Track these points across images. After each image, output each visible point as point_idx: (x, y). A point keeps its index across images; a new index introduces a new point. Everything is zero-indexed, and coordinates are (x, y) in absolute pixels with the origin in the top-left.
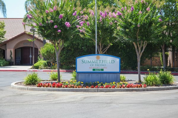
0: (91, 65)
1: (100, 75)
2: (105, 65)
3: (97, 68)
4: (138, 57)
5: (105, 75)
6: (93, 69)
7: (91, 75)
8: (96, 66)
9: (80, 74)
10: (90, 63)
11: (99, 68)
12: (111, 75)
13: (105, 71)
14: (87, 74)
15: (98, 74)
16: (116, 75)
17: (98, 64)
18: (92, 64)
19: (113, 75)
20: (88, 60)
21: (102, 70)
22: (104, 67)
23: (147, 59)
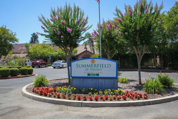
0: (86, 70)
1: (95, 80)
2: (100, 70)
3: (92, 72)
4: (138, 60)
5: (101, 80)
6: (88, 74)
7: (86, 80)
8: (91, 70)
9: (74, 79)
10: (85, 67)
11: (94, 72)
12: (107, 80)
13: (100, 76)
14: (82, 79)
15: (93, 79)
16: (112, 80)
17: (93, 68)
18: (87, 68)
19: (109, 80)
20: (82, 64)
21: (98, 75)
22: (99, 71)
23: (145, 63)
